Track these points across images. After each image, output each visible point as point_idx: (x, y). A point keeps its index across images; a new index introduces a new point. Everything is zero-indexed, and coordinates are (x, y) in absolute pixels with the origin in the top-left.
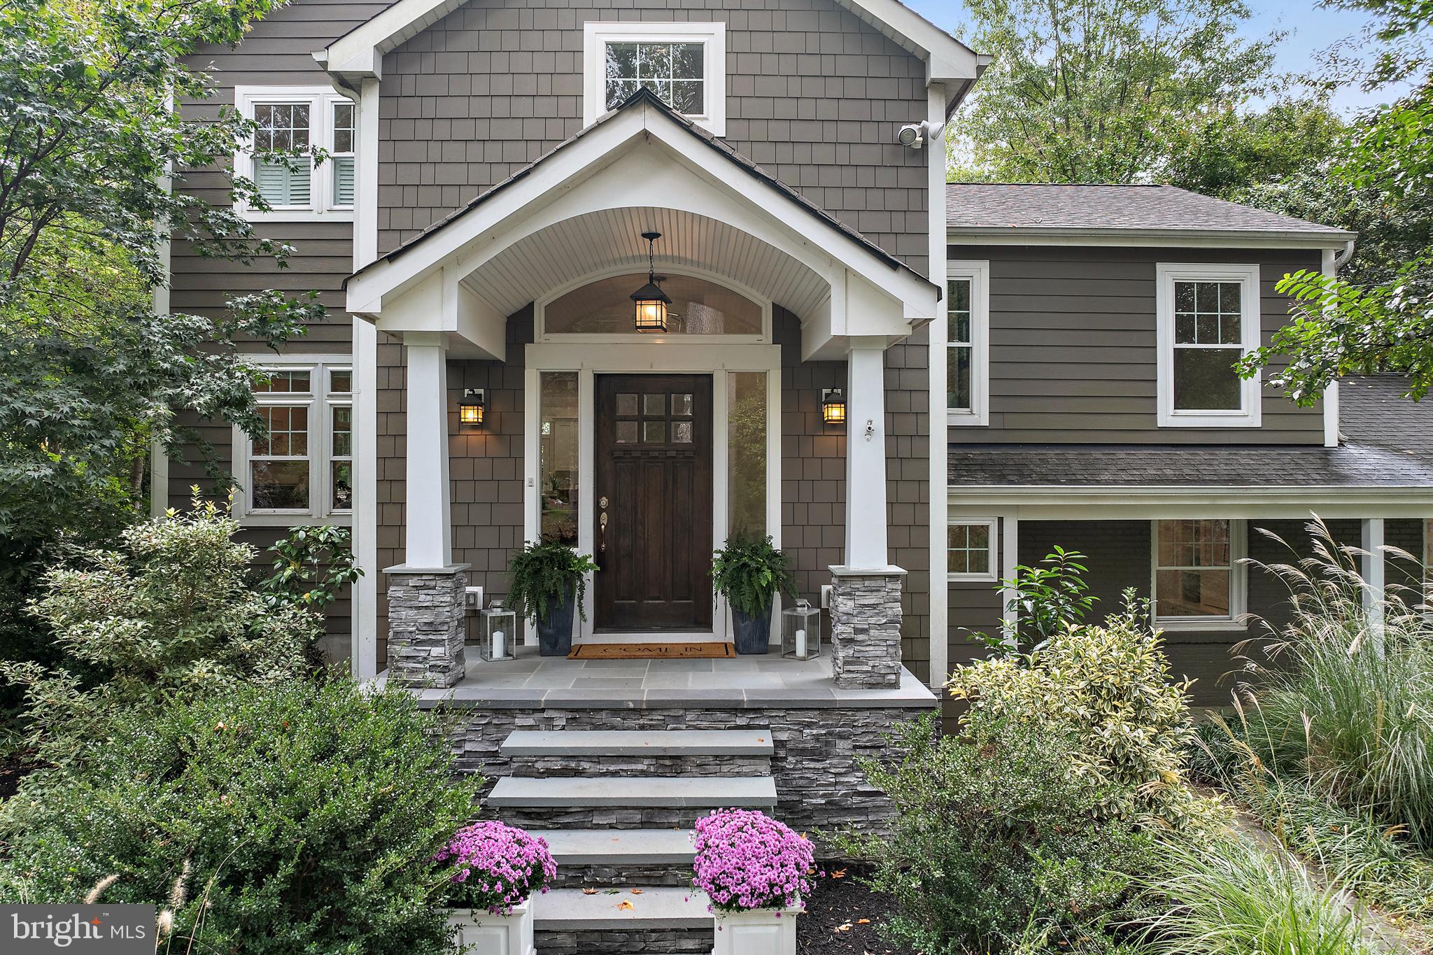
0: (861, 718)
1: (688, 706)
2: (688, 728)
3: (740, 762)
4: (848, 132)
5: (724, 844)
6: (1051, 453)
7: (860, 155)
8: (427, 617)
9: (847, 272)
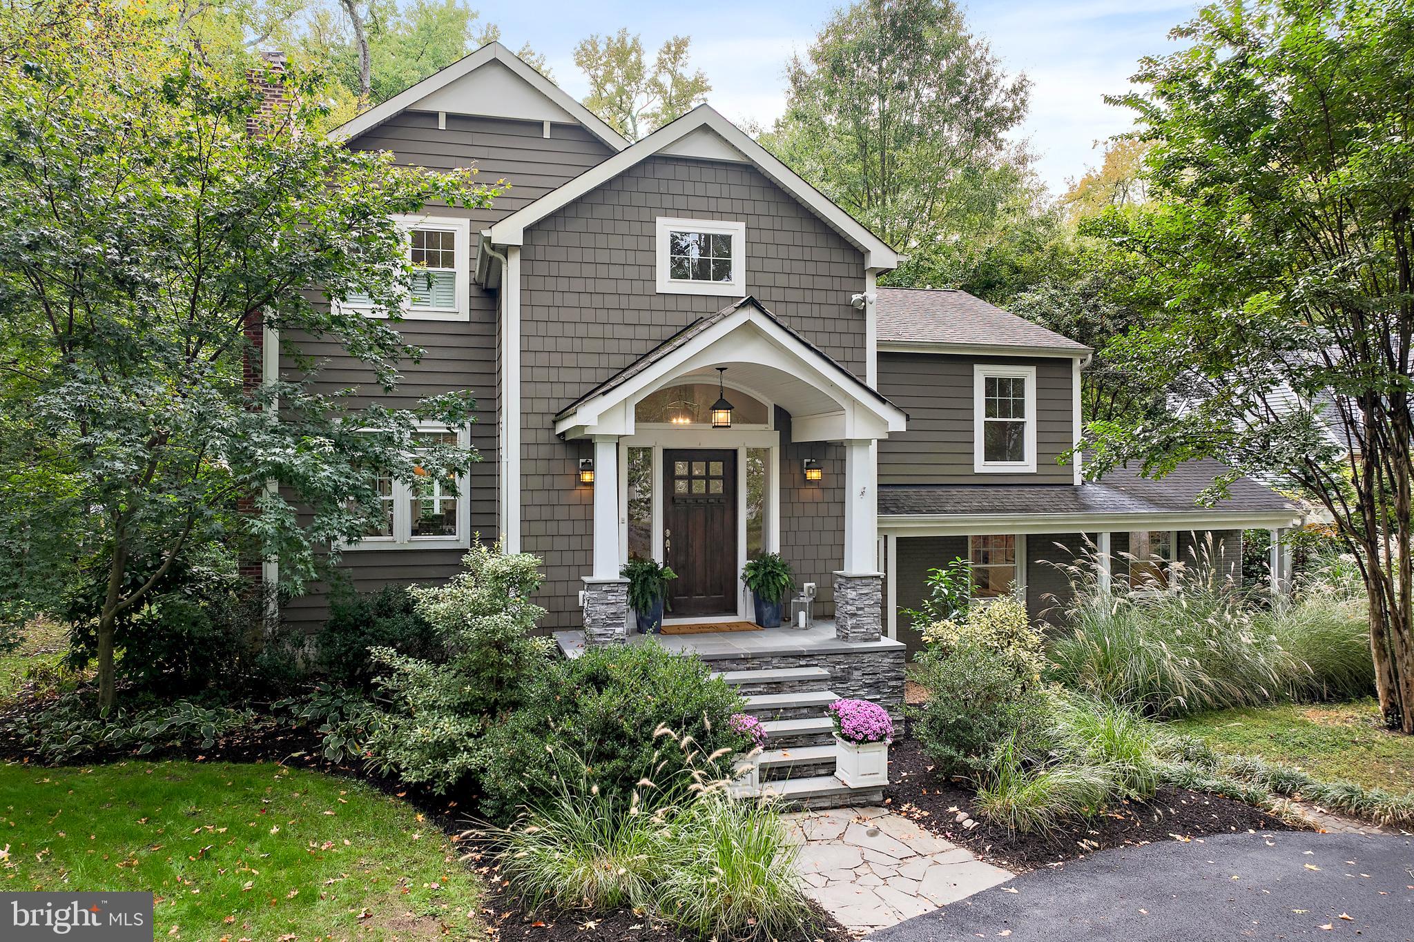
0: (866, 658)
1: (774, 655)
2: (773, 668)
3: (812, 684)
4: (820, 297)
5: (854, 712)
6: (911, 491)
7: (827, 311)
8: (613, 609)
9: (854, 401)
